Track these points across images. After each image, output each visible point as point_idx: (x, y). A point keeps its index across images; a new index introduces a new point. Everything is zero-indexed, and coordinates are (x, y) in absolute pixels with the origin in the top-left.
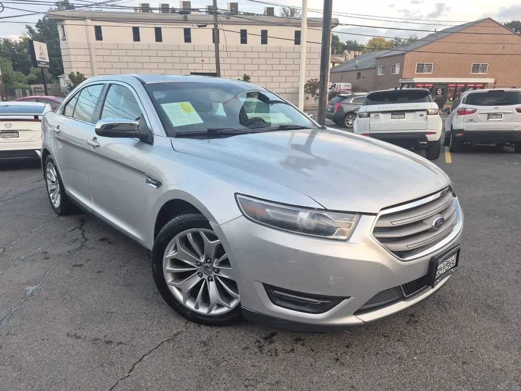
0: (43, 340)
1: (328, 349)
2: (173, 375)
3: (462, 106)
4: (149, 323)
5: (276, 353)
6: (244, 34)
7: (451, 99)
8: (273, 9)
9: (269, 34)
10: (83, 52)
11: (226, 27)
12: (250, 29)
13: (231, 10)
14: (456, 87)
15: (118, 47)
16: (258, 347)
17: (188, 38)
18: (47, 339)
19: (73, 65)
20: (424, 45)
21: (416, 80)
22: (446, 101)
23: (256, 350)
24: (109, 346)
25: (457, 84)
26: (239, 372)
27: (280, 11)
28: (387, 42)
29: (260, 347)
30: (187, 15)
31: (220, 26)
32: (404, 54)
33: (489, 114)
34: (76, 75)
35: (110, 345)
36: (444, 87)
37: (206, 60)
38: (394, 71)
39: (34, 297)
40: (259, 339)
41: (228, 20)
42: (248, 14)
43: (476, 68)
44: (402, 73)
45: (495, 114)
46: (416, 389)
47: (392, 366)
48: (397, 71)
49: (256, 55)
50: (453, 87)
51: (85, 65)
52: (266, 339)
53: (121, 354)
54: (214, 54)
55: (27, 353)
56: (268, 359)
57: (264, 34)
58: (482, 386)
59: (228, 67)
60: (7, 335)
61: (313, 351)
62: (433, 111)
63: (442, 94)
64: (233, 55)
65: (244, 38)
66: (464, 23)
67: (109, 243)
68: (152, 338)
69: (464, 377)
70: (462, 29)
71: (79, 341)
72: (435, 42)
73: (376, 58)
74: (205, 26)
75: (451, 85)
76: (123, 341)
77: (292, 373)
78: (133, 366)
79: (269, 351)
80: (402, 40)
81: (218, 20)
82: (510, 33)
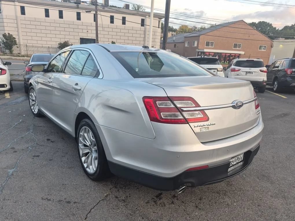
0: (28, 202)
1: (191, 202)
2: (111, 219)
3: (233, 67)
4: (89, 191)
5: (164, 205)
6: (112, 18)
7: (223, 61)
8: (129, 5)
9: (127, 19)
10: (12, 21)
11: (102, 13)
12: (116, 16)
13: (105, 4)
14: (226, 55)
15: (35, 20)
16: (154, 202)
17: (79, 17)
18: (30, 202)
19: (6, 28)
20: (209, 32)
21: (205, 50)
23: (153, 203)
24: (69, 205)
25: (226, 53)
26: (147, 216)
27: (132, 6)
28: (189, 28)
29: (155, 202)
30: (79, 5)
31: (98, 12)
32: (199, 36)
33: (247, 72)
34: (7, 35)
35: (70, 203)
36: (219, 54)
37: (90, 31)
38: (194, 45)
39: (14, 176)
40: (153, 197)
41: (103, 9)
42: (113, 6)
43: (235, 46)
44: (198, 46)
45: (250, 72)
46: (239, 220)
47: (224, 209)
48: (196, 45)
49: (119, 30)
51: (13, 29)
52: (157, 197)
53: (78, 209)
54: (95, 28)
55: (20, 211)
56: (161, 208)
57: (124, 20)
58: (269, 217)
59: (103, 36)
60: (4, 200)
61: (183, 203)
62: (220, 69)
64: (106, 29)
65: (112, 20)
66: (229, 22)
67: (52, 142)
68: (93, 199)
69: (260, 213)
70: (229, 25)
71: (50, 202)
72: (215, 31)
73: (185, 37)
74: (90, 12)
75: (223, 54)
76: (76, 201)
77: (175, 215)
78: (87, 216)
79: (160, 204)
80: (197, 28)
81: (98, 9)
82: (252, 29)
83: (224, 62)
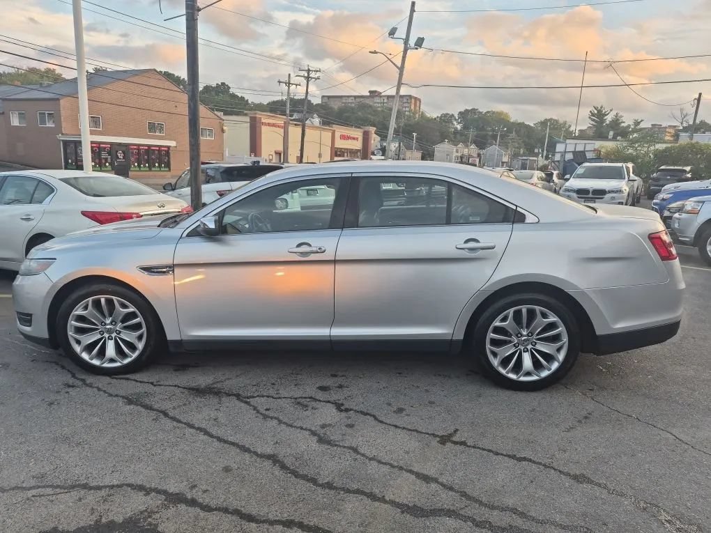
7: (136, 164)
14: (138, 149)
22: (130, 167)
25: (139, 145)
36: (124, 149)
43: (152, 127)
44: (61, 127)
50: (135, 149)
63: (124, 158)
70: (129, 77)
75: (133, 147)
82: (176, 89)
83: (139, 166)
